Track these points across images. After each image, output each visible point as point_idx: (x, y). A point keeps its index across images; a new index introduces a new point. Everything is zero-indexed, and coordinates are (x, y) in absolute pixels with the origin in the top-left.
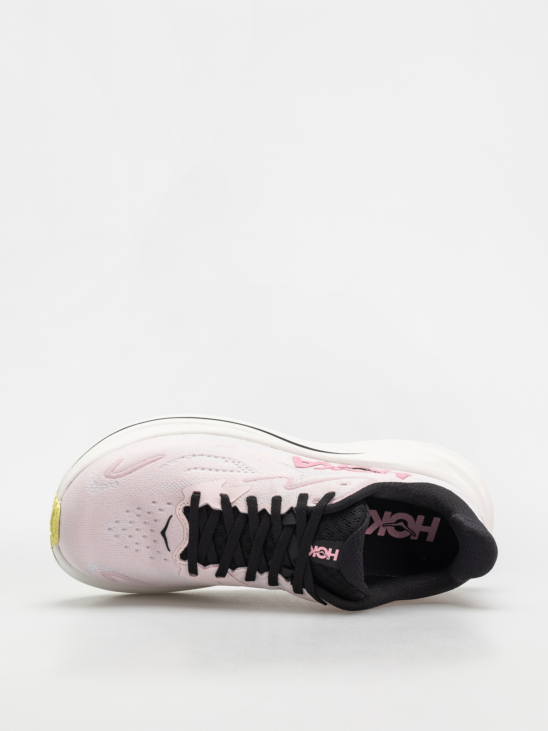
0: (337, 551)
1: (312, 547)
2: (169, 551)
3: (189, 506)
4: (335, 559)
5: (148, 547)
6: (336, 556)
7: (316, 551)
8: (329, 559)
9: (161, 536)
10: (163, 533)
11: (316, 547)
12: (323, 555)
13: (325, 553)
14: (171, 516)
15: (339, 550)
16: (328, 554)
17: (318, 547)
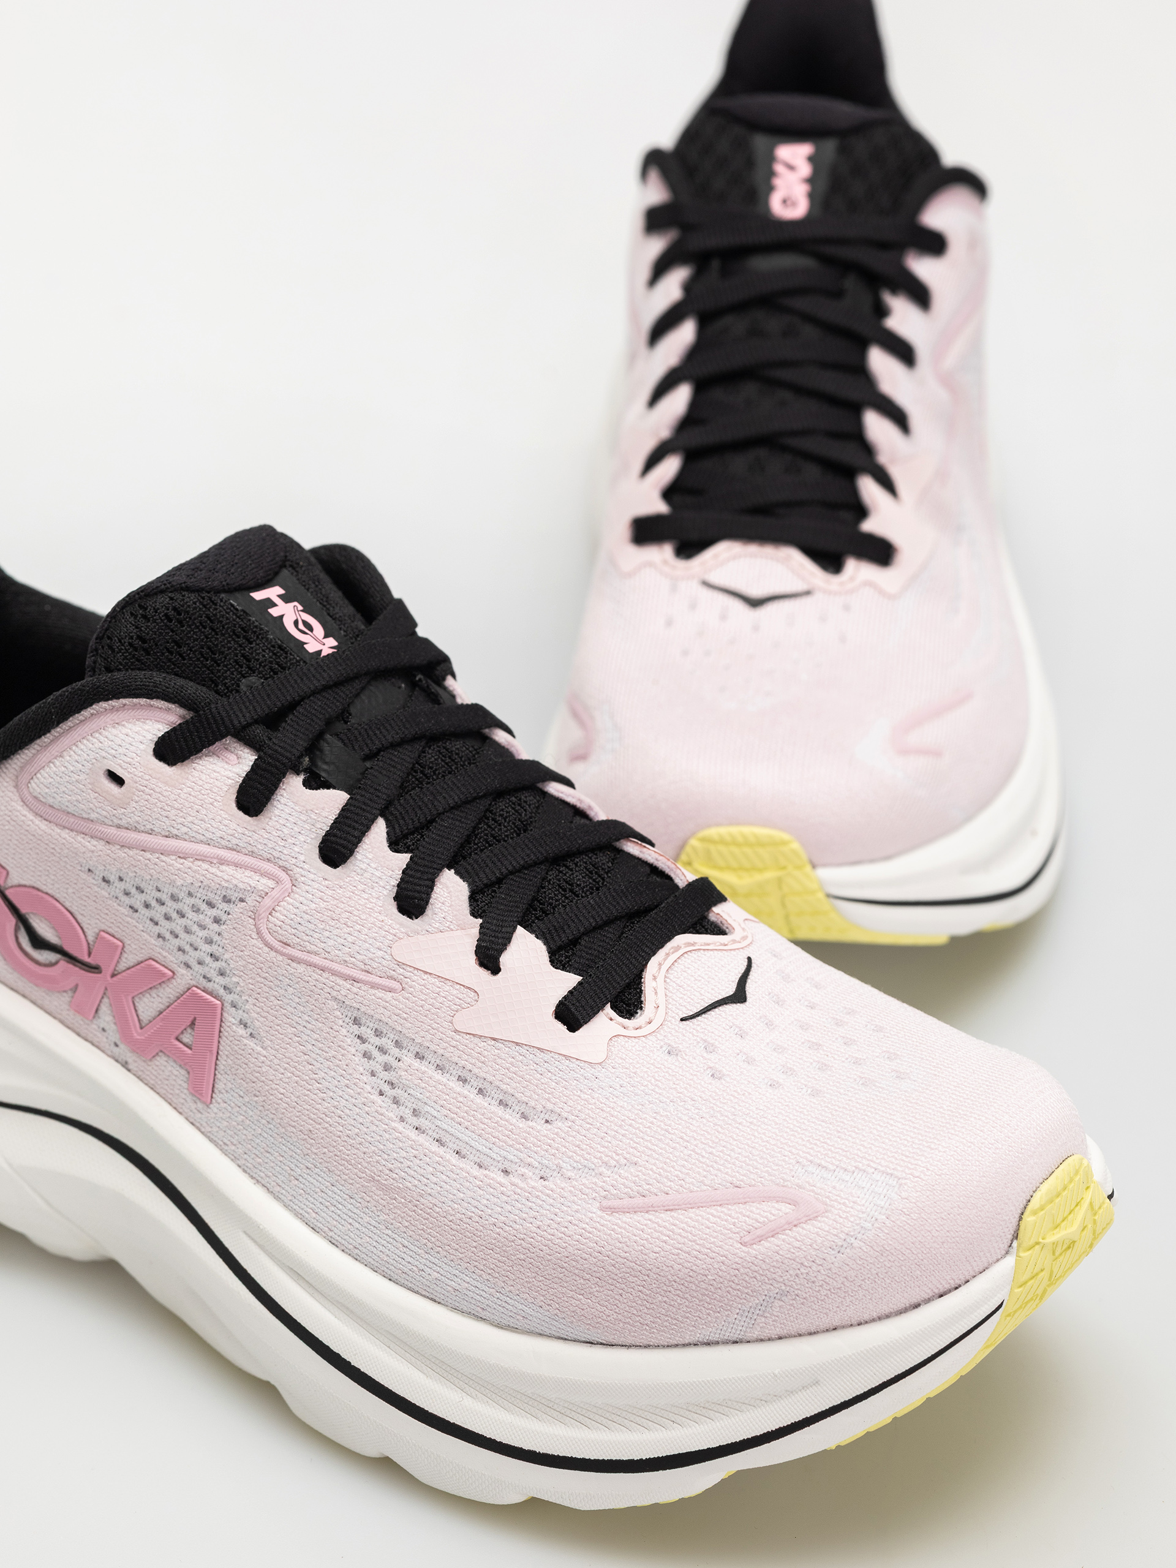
0: (259, 594)
2: (749, 957)
3: (611, 1007)
4: (278, 589)
7: (320, 644)
8: (297, 604)
9: (749, 994)
10: (739, 996)
11: (311, 648)
12: (303, 620)
13: (297, 620)
14: (682, 1020)
15: (252, 593)
16: (289, 613)
17: (306, 643)
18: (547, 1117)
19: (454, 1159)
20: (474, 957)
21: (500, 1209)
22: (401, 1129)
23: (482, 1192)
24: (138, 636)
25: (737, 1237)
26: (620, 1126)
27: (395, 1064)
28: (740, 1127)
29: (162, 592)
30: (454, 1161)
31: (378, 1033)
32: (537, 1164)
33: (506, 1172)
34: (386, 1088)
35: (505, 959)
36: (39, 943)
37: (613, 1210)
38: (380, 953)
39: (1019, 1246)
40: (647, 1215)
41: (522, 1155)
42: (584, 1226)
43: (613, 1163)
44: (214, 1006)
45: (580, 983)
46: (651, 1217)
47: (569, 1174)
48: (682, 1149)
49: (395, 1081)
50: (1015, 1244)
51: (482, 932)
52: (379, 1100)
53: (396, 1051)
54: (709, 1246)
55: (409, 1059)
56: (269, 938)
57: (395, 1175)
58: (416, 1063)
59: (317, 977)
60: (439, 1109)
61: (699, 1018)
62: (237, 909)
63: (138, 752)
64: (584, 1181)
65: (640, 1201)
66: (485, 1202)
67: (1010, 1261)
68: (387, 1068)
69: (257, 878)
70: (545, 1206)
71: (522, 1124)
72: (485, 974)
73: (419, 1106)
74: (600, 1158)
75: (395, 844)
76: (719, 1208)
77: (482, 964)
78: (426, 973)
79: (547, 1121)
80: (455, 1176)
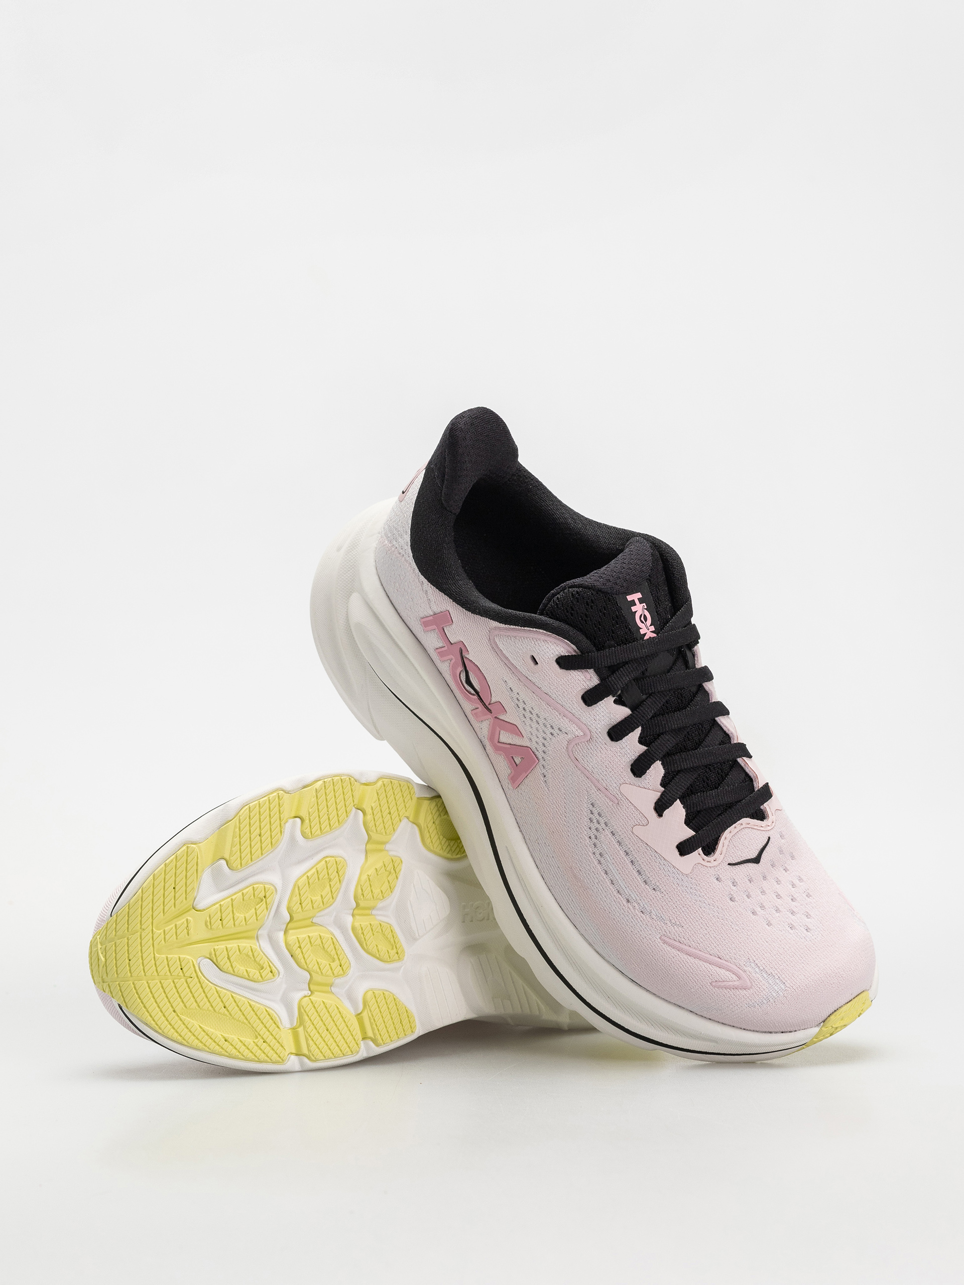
0: (630, 598)
1: (646, 638)
2: (769, 838)
3: (702, 849)
4: (639, 595)
5: (786, 870)
6: (636, 597)
7: (647, 630)
8: (644, 604)
9: (761, 860)
10: (757, 860)
11: (642, 632)
12: (644, 615)
13: (642, 614)
14: (729, 864)
15: (627, 597)
16: (639, 609)
17: (641, 628)
18: (655, 887)
19: (609, 883)
20: (654, 805)
21: (619, 915)
22: (592, 857)
23: (615, 903)
24: (571, 607)
25: (710, 981)
26: (683, 907)
27: (601, 830)
28: (732, 930)
29: (589, 588)
30: (608, 884)
31: (599, 814)
32: (642, 905)
33: (628, 901)
34: (593, 837)
35: (666, 812)
36: (468, 682)
37: (665, 942)
38: (615, 785)
39: (823, 1026)
40: (677, 952)
41: (638, 898)
42: (651, 942)
43: (673, 921)
44: (536, 761)
45: (693, 837)
46: (679, 953)
47: (654, 917)
48: (704, 929)
49: (598, 837)
50: (822, 1024)
51: (663, 794)
52: (588, 840)
53: (603, 826)
54: (698, 979)
55: (608, 832)
56: (571, 754)
57: (581, 873)
58: (610, 835)
59: (584, 779)
60: (612, 859)
61: (736, 866)
62: (562, 736)
63: (549, 657)
64: (659, 923)
65: (677, 944)
66: (614, 908)
67: (817, 1030)
68: (597, 830)
69: (577, 729)
70: (638, 925)
71: (643, 885)
72: (654, 814)
73: (604, 853)
74: (669, 917)
75: (641, 741)
76: (708, 964)
77: (656, 809)
78: (631, 802)
79: (654, 889)
80: (606, 890)
